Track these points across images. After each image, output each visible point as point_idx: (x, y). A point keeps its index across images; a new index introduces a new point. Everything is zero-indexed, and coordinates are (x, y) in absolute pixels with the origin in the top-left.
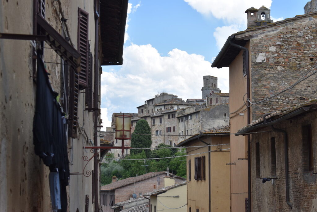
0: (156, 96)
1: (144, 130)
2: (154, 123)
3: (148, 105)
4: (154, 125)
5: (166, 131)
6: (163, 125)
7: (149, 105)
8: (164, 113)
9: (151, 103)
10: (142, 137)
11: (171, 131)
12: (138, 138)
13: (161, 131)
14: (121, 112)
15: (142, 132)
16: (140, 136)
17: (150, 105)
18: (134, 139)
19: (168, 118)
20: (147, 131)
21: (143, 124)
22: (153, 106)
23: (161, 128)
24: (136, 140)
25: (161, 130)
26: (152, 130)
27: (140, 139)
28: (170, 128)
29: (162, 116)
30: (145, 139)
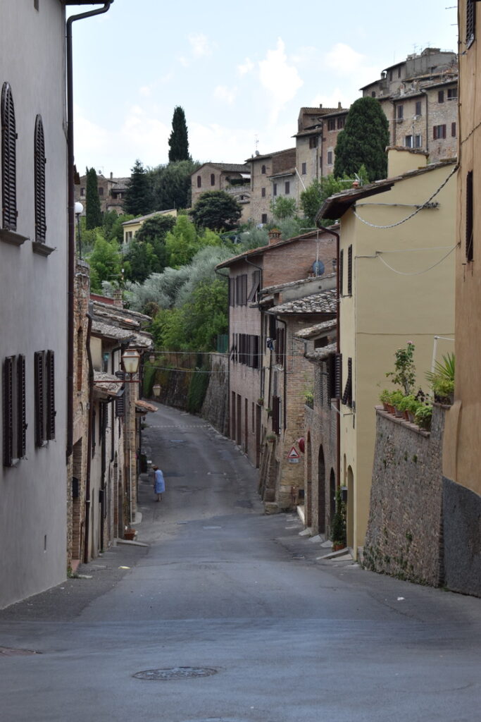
0: (410, 58)
1: (372, 125)
2: (400, 116)
3: (389, 79)
4: (401, 123)
5: (431, 136)
6: (425, 122)
7: (391, 80)
8: (428, 89)
9: (395, 75)
10: (365, 144)
11: (444, 136)
12: (353, 146)
13: (418, 137)
14: (321, 105)
15: (365, 130)
16: (359, 142)
17: (393, 80)
18: (342, 149)
19: (437, 99)
20: (379, 128)
21: (369, 108)
22: (403, 82)
23: (420, 129)
24: (348, 153)
25: (417, 133)
26: (395, 135)
27: (358, 149)
28: (444, 126)
29: (423, 95)
30: (373, 150)
